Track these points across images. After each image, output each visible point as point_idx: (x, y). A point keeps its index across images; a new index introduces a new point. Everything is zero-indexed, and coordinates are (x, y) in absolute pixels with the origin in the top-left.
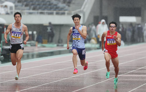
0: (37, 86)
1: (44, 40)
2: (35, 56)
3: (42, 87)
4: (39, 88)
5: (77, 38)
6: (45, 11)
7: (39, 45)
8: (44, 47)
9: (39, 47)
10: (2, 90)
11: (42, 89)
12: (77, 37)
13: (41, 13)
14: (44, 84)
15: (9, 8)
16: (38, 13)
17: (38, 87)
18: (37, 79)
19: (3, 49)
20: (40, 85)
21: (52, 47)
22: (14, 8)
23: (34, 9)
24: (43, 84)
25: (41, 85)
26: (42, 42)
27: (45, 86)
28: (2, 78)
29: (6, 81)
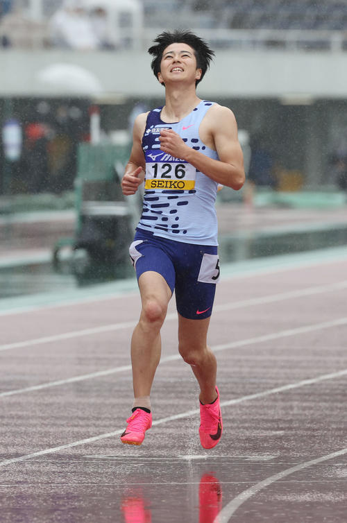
0: (246, 394)
1: (284, 175)
2: (241, 251)
3: (275, 400)
4: (258, 404)
5: (174, 179)
6: (292, 35)
7: (262, 198)
8: (284, 206)
9: (260, 209)
10: (80, 414)
11: (271, 412)
12: (172, 173)
13: (273, 44)
14: (284, 384)
15: (113, 18)
16: (254, 43)
17: (256, 399)
18: (247, 361)
19: (83, 218)
20: (264, 389)
21: (322, 208)
22: (138, 19)
23: (236, 23)
24: (276, 386)
25: (269, 392)
26: (274, 185)
27: (286, 396)
28: (80, 359)
29: (97, 371)
